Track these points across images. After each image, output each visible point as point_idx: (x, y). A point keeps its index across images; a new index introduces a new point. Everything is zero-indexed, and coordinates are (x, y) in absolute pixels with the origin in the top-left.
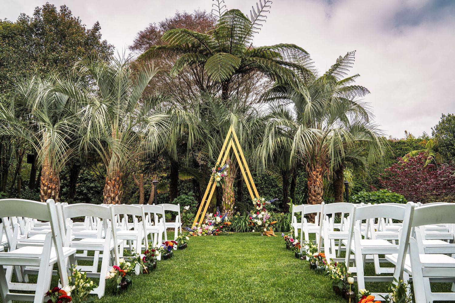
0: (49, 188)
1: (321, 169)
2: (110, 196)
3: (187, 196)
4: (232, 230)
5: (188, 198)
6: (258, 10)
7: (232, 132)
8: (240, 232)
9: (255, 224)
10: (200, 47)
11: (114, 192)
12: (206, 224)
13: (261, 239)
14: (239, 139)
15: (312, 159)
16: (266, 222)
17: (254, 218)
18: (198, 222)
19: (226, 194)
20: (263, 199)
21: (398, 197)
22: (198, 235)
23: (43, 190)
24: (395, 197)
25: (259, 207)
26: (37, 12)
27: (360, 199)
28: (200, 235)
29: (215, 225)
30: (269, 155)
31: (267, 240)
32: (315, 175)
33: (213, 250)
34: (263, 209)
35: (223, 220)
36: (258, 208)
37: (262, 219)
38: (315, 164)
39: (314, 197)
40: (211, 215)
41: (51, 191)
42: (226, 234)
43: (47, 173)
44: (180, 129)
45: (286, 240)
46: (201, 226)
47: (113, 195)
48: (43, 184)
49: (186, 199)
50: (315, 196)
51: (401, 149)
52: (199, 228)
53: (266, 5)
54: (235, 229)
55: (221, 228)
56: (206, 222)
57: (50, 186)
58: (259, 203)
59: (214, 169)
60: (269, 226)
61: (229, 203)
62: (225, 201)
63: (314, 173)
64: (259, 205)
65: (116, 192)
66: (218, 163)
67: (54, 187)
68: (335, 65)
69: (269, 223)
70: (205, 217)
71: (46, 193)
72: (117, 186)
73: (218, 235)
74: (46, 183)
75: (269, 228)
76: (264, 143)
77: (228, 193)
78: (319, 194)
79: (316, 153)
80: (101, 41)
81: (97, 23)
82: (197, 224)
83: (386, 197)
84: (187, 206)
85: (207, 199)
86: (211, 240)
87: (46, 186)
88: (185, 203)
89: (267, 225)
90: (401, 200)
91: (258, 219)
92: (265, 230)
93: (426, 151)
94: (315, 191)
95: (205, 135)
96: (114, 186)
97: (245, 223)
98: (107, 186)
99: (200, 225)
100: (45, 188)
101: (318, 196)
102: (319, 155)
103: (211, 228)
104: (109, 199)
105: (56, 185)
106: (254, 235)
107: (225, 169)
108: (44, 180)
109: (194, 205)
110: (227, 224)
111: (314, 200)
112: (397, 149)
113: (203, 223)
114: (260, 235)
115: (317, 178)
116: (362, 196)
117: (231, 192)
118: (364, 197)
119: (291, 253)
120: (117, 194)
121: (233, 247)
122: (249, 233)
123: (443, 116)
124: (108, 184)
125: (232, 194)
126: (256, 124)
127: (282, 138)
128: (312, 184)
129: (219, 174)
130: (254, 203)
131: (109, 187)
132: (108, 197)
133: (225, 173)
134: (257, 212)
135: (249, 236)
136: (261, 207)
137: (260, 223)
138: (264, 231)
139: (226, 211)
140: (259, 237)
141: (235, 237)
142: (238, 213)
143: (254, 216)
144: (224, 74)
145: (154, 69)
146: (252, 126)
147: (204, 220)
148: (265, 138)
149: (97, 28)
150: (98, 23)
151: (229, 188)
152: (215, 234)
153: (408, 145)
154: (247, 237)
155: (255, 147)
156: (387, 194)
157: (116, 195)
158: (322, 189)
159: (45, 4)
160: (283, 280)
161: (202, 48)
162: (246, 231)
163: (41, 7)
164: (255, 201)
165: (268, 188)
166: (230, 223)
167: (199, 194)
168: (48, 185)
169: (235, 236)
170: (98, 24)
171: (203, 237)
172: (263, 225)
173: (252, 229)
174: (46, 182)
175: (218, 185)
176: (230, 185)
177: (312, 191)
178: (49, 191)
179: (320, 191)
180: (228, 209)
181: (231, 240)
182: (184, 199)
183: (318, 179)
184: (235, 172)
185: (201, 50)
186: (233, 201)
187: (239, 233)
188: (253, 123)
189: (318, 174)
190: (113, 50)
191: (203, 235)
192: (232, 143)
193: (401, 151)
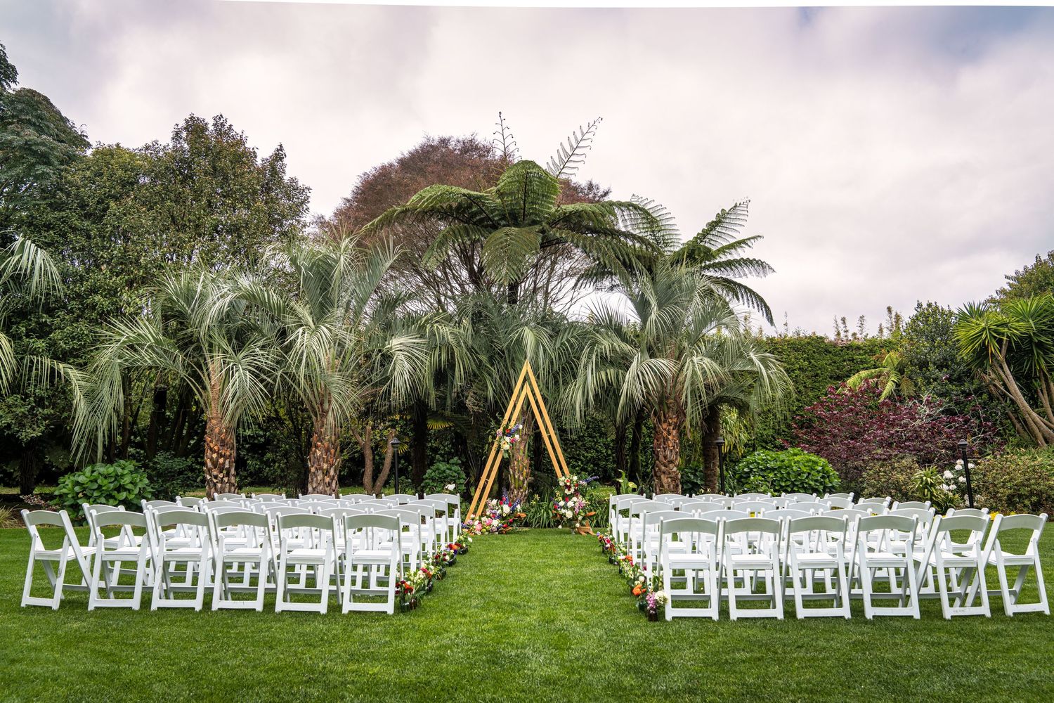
0: (220, 456)
1: (675, 420)
2: (321, 468)
3: (448, 466)
4: (527, 525)
5: (451, 470)
6: (571, 146)
7: (527, 372)
8: (539, 527)
9: (563, 516)
10: (471, 208)
11: (327, 461)
12: (488, 517)
13: (571, 539)
14: (538, 377)
15: (661, 403)
16: (579, 514)
17: (561, 508)
18: (475, 513)
19: (516, 463)
20: (575, 478)
21: (815, 463)
22: (475, 534)
23: (211, 459)
24: (810, 464)
25: (569, 490)
26: (177, 136)
27: (751, 466)
28: (479, 533)
29: (501, 517)
30: (587, 400)
31: (580, 541)
32: (665, 430)
33: (505, 555)
34: (576, 493)
35: (513, 510)
36: (566, 491)
37: (573, 509)
38: (666, 410)
39: (663, 468)
40: (495, 502)
41: (225, 461)
42: (518, 532)
43: (217, 430)
44: (440, 355)
45: (600, 541)
46: (480, 520)
47: (325, 466)
48: (211, 449)
49: (448, 471)
50: (665, 466)
51: (853, 360)
52: (477, 522)
53: (585, 137)
54: (531, 523)
55: (511, 523)
56: (488, 513)
57: (222, 452)
58: (568, 484)
59: (500, 431)
60: (584, 518)
61: (521, 478)
62: (514, 474)
63: (665, 426)
64: (569, 488)
65: (331, 460)
66: (504, 423)
67: (228, 454)
68: (713, 222)
69: (583, 514)
70: (486, 506)
71: (215, 464)
72: (333, 451)
73: (506, 533)
74: (216, 448)
75: (584, 523)
76: (580, 380)
77: (518, 461)
78: (671, 462)
79: (668, 391)
80: (286, 178)
81: (279, 147)
82: (472, 516)
83: (795, 463)
84: (450, 483)
85: (488, 477)
86: (498, 541)
87: (215, 452)
88: (446, 477)
89: (580, 518)
90: (820, 468)
91: (567, 508)
92: (578, 525)
93: (885, 370)
94: (665, 457)
95: (480, 365)
96: (328, 450)
97: (548, 514)
98: (315, 452)
99: (477, 518)
100: (215, 456)
101: (671, 466)
102: (673, 396)
103: (496, 523)
104: (320, 472)
105: (231, 449)
106: (561, 533)
107: (517, 431)
108: (211, 442)
109: (462, 481)
110: (519, 517)
111: (664, 473)
112: (844, 361)
113: (482, 516)
114: (570, 533)
115: (669, 434)
116: (756, 462)
117: (525, 459)
118: (758, 463)
119: (603, 557)
120: (333, 465)
121: (530, 551)
122: (553, 530)
123: (920, 305)
124: (317, 447)
125: (526, 462)
126: (565, 345)
127: (608, 371)
128: (660, 444)
129: (508, 439)
130: (562, 484)
131: (319, 453)
132: (317, 469)
133: (517, 437)
134: (566, 498)
135: (553, 534)
136: (572, 490)
137: (569, 514)
138: (575, 527)
139: (516, 492)
140: (568, 536)
141: (532, 536)
142: (537, 496)
143: (562, 503)
144: (513, 272)
145: (394, 248)
146: (559, 349)
147: (484, 511)
148: (581, 372)
149: (279, 156)
150: (281, 146)
151: (521, 453)
152: (501, 533)
153: (865, 353)
154: (550, 537)
155: (566, 383)
156: (797, 458)
157: (331, 467)
158: (677, 453)
159: (188, 117)
160: (585, 583)
161: (474, 209)
162: (549, 526)
163: (182, 124)
164: (562, 480)
165: (593, 438)
166: (523, 515)
167: (466, 458)
168: (219, 450)
169: (531, 534)
170: (281, 148)
171: (483, 537)
172: (575, 518)
173: (558, 523)
174: (216, 445)
175: (506, 456)
176: (522, 447)
177: (661, 457)
178: (221, 460)
179: (673, 457)
180: (520, 488)
181: (526, 541)
182: (444, 471)
183: (670, 437)
184: (530, 425)
185: (472, 212)
186: (527, 474)
187: (538, 530)
188: (561, 344)
189: (671, 428)
190: (308, 194)
191: (482, 533)
192: (527, 389)
193: (852, 364)
